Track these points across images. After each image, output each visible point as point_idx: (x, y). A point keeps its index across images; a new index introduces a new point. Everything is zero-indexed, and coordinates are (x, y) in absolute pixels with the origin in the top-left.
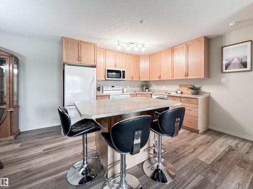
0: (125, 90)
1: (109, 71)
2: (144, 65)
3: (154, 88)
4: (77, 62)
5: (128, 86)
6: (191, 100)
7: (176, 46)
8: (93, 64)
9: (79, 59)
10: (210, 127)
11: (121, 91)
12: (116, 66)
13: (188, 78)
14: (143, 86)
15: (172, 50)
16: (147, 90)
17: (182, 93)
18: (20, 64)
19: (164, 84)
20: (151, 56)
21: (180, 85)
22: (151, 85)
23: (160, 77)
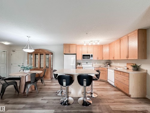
0: (94, 65)
1: (84, 55)
2: (106, 50)
3: (113, 64)
4: (68, 53)
5: (96, 63)
6: (125, 74)
7: (122, 38)
8: (75, 53)
9: (69, 51)
10: (147, 97)
11: (91, 65)
12: (87, 53)
13: (128, 59)
14: (107, 63)
15: (120, 40)
16: (109, 66)
17: (128, 69)
18: (53, 54)
19: (118, 62)
20: (110, 45)
21: (127, 64)
22: (112, 63)
23: (114, 58)
